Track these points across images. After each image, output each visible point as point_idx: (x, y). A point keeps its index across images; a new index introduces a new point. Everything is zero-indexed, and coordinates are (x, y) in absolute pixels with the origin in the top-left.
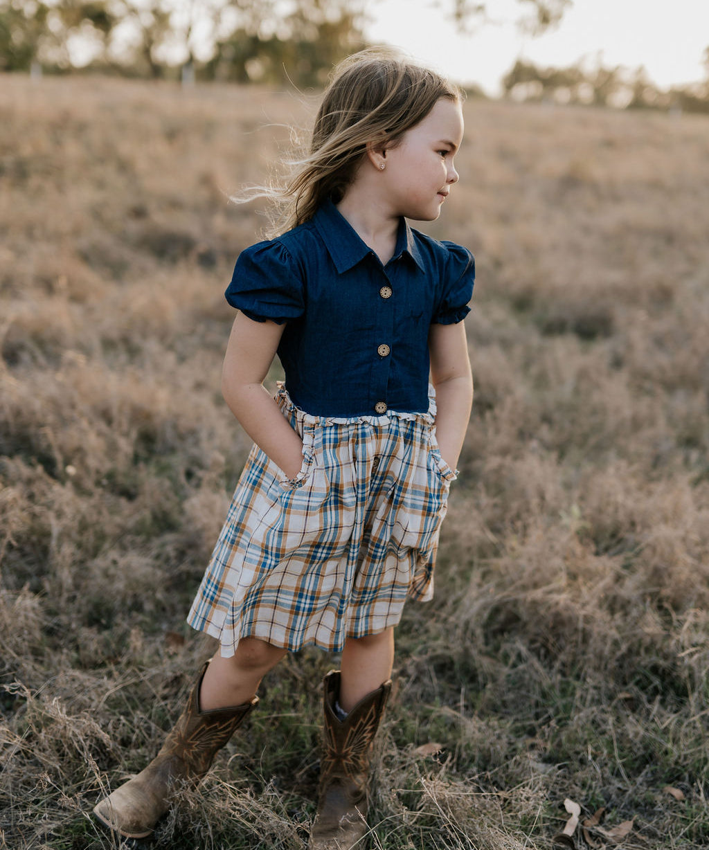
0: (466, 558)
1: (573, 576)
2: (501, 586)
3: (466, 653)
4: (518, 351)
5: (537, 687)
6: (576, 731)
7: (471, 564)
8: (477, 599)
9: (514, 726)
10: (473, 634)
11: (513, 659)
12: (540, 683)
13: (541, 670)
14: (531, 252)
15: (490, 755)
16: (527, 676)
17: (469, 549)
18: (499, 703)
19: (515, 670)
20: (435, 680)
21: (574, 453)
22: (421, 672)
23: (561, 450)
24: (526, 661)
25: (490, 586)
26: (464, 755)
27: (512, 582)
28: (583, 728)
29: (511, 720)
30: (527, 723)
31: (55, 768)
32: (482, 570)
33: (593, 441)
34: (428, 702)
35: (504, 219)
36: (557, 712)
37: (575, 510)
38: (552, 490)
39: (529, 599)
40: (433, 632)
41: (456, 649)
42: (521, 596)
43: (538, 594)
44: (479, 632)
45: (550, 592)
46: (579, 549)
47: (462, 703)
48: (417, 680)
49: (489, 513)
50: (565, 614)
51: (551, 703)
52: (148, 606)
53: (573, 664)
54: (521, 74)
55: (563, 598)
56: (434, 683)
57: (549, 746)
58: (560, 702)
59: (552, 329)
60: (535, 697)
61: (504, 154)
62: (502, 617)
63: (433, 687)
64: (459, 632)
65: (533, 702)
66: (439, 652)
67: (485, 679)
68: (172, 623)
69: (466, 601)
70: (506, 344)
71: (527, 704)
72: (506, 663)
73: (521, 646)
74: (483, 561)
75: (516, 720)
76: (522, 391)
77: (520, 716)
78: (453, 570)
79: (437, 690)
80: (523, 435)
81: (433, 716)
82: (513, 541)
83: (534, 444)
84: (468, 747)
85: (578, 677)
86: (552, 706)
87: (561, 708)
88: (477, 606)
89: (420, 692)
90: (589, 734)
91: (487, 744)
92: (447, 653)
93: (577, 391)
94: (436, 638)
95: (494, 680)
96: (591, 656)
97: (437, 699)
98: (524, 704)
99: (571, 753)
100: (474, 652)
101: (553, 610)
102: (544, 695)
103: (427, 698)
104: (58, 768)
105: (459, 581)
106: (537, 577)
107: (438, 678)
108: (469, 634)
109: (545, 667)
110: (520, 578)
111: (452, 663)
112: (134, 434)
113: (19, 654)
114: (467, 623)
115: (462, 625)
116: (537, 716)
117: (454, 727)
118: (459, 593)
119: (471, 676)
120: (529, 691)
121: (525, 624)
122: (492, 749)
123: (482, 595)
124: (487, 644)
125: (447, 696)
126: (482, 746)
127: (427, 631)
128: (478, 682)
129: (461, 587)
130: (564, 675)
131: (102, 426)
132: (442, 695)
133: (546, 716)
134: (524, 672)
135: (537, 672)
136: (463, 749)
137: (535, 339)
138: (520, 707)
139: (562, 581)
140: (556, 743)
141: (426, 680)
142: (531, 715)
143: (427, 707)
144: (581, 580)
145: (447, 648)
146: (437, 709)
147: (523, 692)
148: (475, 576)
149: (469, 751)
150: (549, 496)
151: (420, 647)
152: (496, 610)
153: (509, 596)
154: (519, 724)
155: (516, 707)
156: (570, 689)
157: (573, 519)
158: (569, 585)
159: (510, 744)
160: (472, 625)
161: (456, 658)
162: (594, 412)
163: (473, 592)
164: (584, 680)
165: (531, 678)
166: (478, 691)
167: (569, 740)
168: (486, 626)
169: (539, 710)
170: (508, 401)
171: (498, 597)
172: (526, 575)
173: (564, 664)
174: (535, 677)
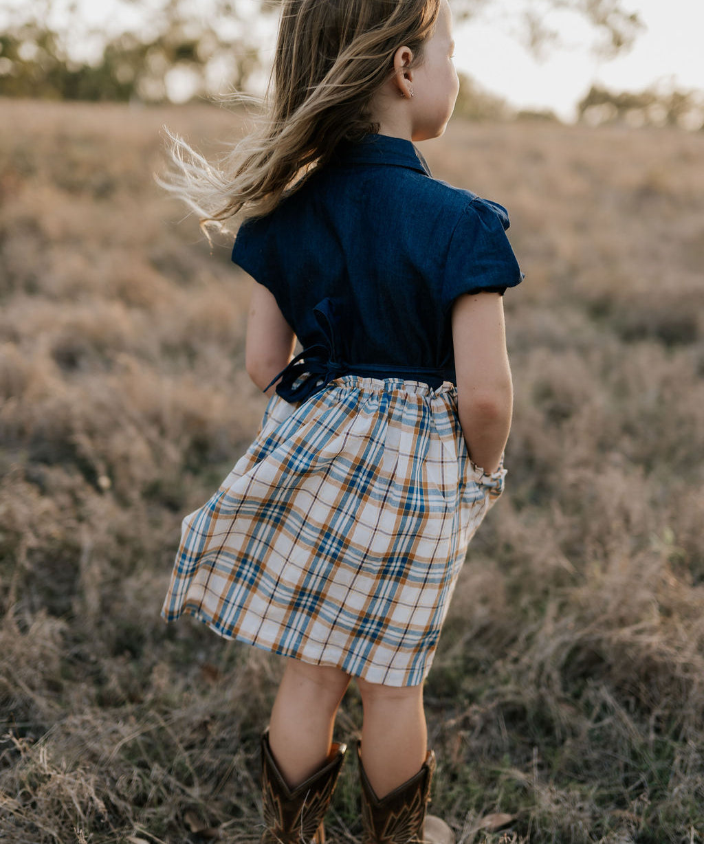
0: (541, 585)
1: (666, 612)
2: (582, 621)
3: (541, 702)
4: (596, 357)
5: (626, 745)
6: (676, 806)
7: (546, 592)
8: (553, 636)
9: (598, 794)
10: (549, 678)
11: (597, 710)
12: (630, 742)
13: (632, 725)
14: (608, 258)
15: (570, 833)
16: (614, 733)
17: (543, 576)
18: (580, 763)
19: (599, 724)
20: (505, 733)
21: (662, 468)
22: (487, 721)
23: (646, 463)
24: (613, 713)
25: (569, 620)
26: (539, 831)
27: (594, 618)
28: (684, 803)
29: (596, 784)
30: (613, 790)
31: (51, 835)
32: (558, 600)
33: (682, 453)
34: (495, 758)
35: (580, 227)
36: (651, 779)
37: (669, 535)
38: (637, 508)
39: (615, 640)
40: (503, 673)
41: (529, 695)
42: (606, 634)
43: (626, 633)
44: (556, 675)
45: (639, 632)
46: (672, 581)
47: (535, 761)
48: (484, 731)
49: (565, 535)
50: (658, 659)
51: (644, 766)
52: (182, 634)
53: (670, 719)
54: (595, 97)
55: (655, 641)
56: (503, 735)
57: (643, 824)
58: (655, 766)
59: (632, 335)
60: (624, 758)
61: (579, 167)
62: (582, 656)
63: (502, 740)
64: (532, 675)
65: (622, 765)
66: (509, 698)
67: (564, 733)
68: (208, 654)
69: (540, 638)
70: (583, 350)
71: (615, 766)
72: (588, 715)
73: (606, 695)
74: (560, 590)
75: (601, 786)
76: (601, 400)
77: (605, 781)
78: (525, 600)
79: (507, 743)
80: (603, 446)
81: (503, 778)
82: (594, 569)
83: (616, 457)
84: (543, 823)
85: (676, 737)
86: (645, 771)
87: (656, 774)
88: (554, 644)
89: (486, 746)
90: (692, 811)
91: (567, 819)
92: (518, 699)
93: (661, 400)
94: (506, 682)
95: (575, 735)
96: (692, 712)
97: (507, 756)
98: (610, 766)
99: (670, 833)
100: (550, 700)
101: (643, 654)
102: (635, 756)
103: (495, 754)
104: (55, 834)
105: (532, 613)
106: (624, 611)
107: (508, 728)
108: (543, 679)
109: (635, 721)
110: (604, 612)
111: (524, 711)
112: (186, 441)
113: (32, 688)
114: (542, 666)
115: (535, 665)
116: (627, 782)
117: (525, 792)
118: (532, 627)
119: (547, 726)
120: (615, 751)
121: (609, 667)
122: (572, 826)
123: (559, 632)
124: (565, 689)
125: (518, 751)
126: (560, 822)
127: (496, 673)
128: (555, 736)
129: (536, 620)
130: (658, 731)
131: (153, 433)
132: (512, 749)
133: (638, 783)
134: (610, 726)
135: (625, 727)
136: (537, 824)
137: (614, 345)
138: (606, 769)
139: (655, 619)
140: (650, 819)
141: (494, 731)
142: (620, 779)
143: (494, 767)
144: (676, 617)
145: (518, 693)
146: (505, 770)
147: (609, 752)
148: (551, 608)
149: (544, 828)
150: (635, 518)
151: (487, 692)
152: (577, 649)
153: (591, 634)
154: (605, 792)
155: (601, 769)
156: (668, 750)
157: (664, 544)
158: (663, 623)
159: (594, 818)
160: (548, 668)
161: (529, 707)
162: (680, 423)
163: (549, 627)
164: (685, 741)
165: (619, 735)
166: (555, 746)
167: (667, 819)
168: (564, 669)
169: (630, 774)
170: (586, 410)
171: (578, 635)
172: (611, 608)
173: (658, 719)
174: (624, 733)
